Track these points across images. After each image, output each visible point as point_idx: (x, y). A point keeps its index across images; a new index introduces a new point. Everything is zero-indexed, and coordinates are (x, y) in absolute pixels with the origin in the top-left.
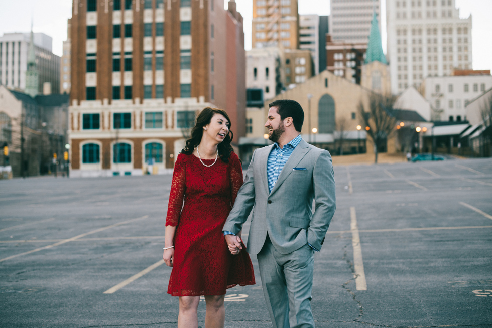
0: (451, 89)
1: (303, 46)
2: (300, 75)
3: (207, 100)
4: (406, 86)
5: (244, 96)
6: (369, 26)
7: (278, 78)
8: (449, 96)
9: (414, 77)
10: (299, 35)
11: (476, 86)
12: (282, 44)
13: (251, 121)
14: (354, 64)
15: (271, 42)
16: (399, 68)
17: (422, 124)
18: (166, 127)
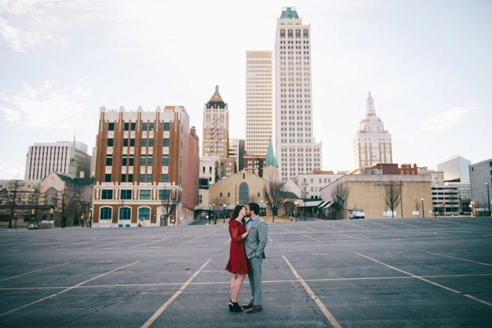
0: (312, 181)
1: (230, 156)
2: (229, 171)
3: (176, 184)
4: (287, 179)
5: (198, 182)
7: (216, 173)
8: (311, 185)
9: (291, 174)
10: (228, 150)
11: (325, 179)
12: (219, 154)
13: (201, 196)
14: (258, 166)
15: (213, 153)
16: (283, 169)
17: (297, 200)
18: (153, 199)
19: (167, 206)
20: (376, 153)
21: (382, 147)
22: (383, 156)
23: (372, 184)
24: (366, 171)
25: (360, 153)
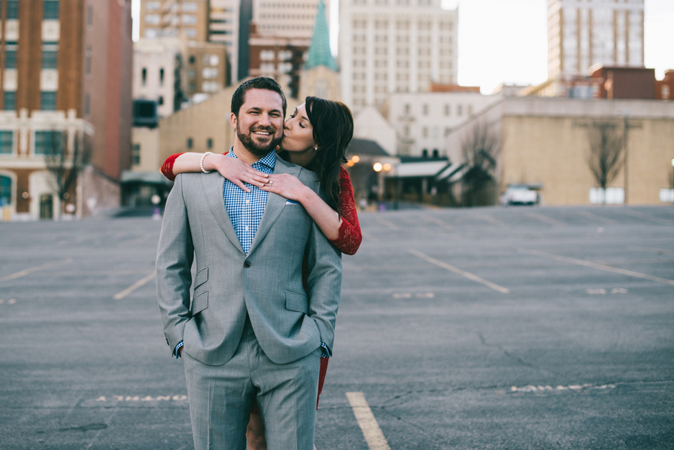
0: (426, 109)
1: (215, 38)
2: (210, 80)
3: (79, 116)
4: (364, 104)
5: (130, 109)
6: (313, 12)
7: (177, 85)
8: (422, 121)
9: (376, 89)
10: (210, 21)
11: (460, 109)
12: (184, 33)
13: (138, 147)
14: (289, 67)
15: (168, 30)
16: (355, 76)
17: (384, 159)
18: (19, 152)
19: (59, 171)
20: (604, 36)
21: (621, 20)
22: (621, 46)
23: (568, 123)
24: (571, 86)
25: (562, 35)
